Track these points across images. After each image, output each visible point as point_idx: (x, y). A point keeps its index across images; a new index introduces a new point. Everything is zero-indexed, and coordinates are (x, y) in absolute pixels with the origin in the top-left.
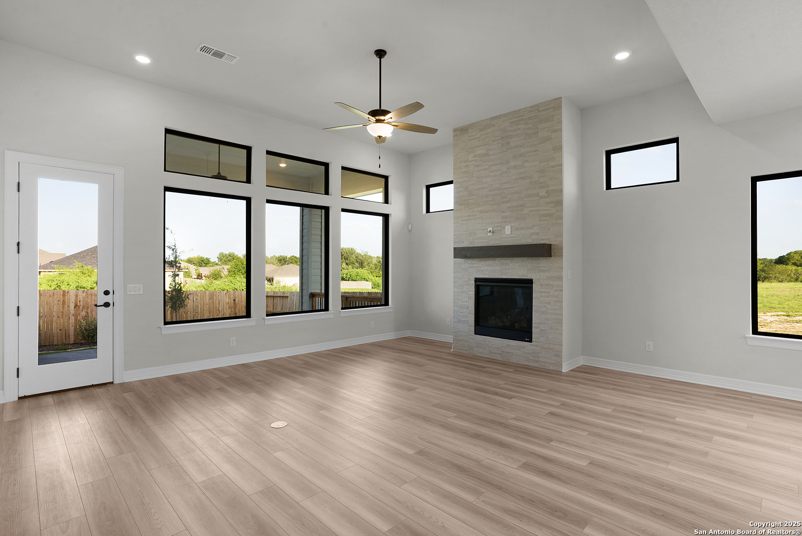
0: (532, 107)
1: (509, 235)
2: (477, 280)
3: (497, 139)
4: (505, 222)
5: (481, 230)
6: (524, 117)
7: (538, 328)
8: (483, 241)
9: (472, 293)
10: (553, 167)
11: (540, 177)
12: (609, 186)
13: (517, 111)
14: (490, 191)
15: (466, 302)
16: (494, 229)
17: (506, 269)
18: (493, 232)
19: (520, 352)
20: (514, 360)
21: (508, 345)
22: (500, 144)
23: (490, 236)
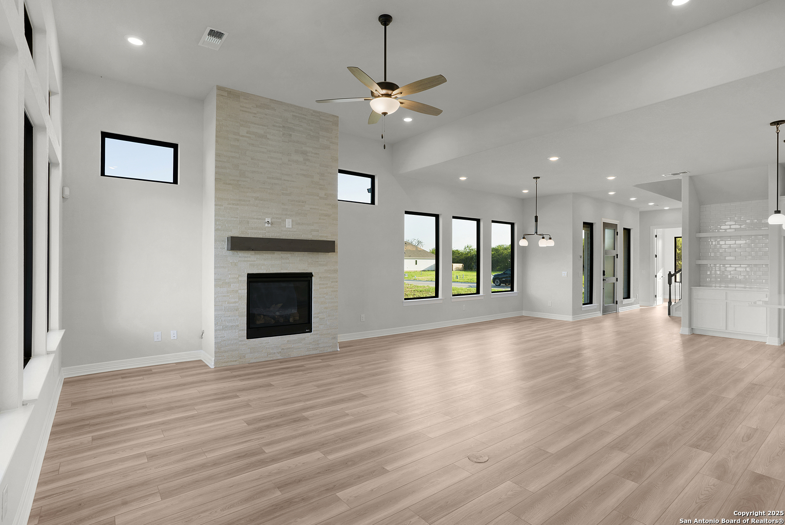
1: (289, 229)
2: (251, 277)
4: (286, 215)
5: (257, 219)
6: (306, 117)
7: (318, 317)
8: (260, 232)
9: (243, 291)
11: (320, 179)
14: (268, 177)
15: (235, 302)
16: (273, 220)
17: (286, 263)
18: (272, 224)
19: (301, 345)
20: (294, 354)
21: (288, 341)
22: (282, 133)
23: (268, 227)
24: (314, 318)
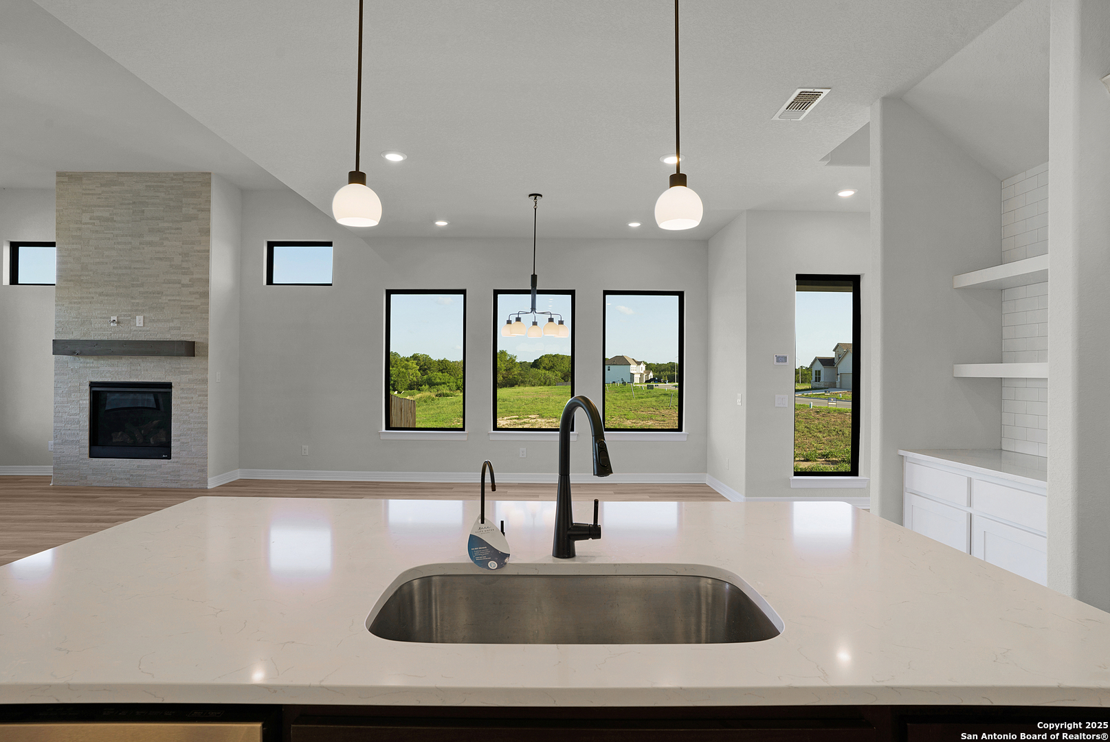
0: (175, 174)
1: (140, 327)
2: (92, 385)
3: (126, 202)
4: (136, 310)
5: (101, 318)
6: (164, 184)
7: (179, 440)
8: (104, 333)
9: (85, 402)
10: (198, 252)
11: (182, 261)
12: (270, 281)
13: (156, 173)
14: (114, 268)
15: (75, 414)
16: (120, 318)
17: (137, 370)
18: (118, 323)
19: (155, 473)
20: (148, 484)
21: (138, 467)
22: (131, 211)
23: (114, 327)
24: (175, 441)
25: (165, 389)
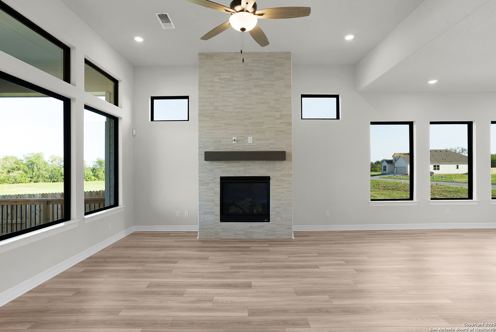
0: (270, 53)
1: (251, 144)
2: (222, 179)
3: (240, 69)
4: (248, 133)
5: (226, 138)
6: (263, 59)
7: (275, 211)
8: (228, 147)
9: (217, 189)
10: (285, 98)
11: (275, 104)
12: (302, 117)
13: (258, 53)
14: (234, 108)
15: (212, 196)
16: (238, 138)
17: (249, 169)
18: (237, 141)
19: (261, 230)
20: (256, 237)
21: (250, 227)
22: (244, 75)
23: (235, 144)
24: (272, 211)
25: (266, 180)
